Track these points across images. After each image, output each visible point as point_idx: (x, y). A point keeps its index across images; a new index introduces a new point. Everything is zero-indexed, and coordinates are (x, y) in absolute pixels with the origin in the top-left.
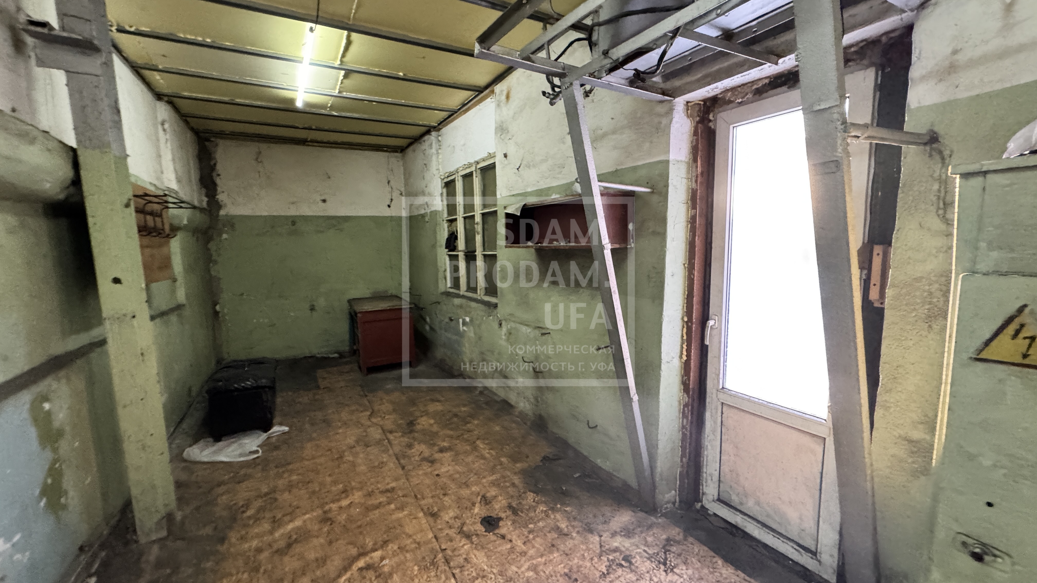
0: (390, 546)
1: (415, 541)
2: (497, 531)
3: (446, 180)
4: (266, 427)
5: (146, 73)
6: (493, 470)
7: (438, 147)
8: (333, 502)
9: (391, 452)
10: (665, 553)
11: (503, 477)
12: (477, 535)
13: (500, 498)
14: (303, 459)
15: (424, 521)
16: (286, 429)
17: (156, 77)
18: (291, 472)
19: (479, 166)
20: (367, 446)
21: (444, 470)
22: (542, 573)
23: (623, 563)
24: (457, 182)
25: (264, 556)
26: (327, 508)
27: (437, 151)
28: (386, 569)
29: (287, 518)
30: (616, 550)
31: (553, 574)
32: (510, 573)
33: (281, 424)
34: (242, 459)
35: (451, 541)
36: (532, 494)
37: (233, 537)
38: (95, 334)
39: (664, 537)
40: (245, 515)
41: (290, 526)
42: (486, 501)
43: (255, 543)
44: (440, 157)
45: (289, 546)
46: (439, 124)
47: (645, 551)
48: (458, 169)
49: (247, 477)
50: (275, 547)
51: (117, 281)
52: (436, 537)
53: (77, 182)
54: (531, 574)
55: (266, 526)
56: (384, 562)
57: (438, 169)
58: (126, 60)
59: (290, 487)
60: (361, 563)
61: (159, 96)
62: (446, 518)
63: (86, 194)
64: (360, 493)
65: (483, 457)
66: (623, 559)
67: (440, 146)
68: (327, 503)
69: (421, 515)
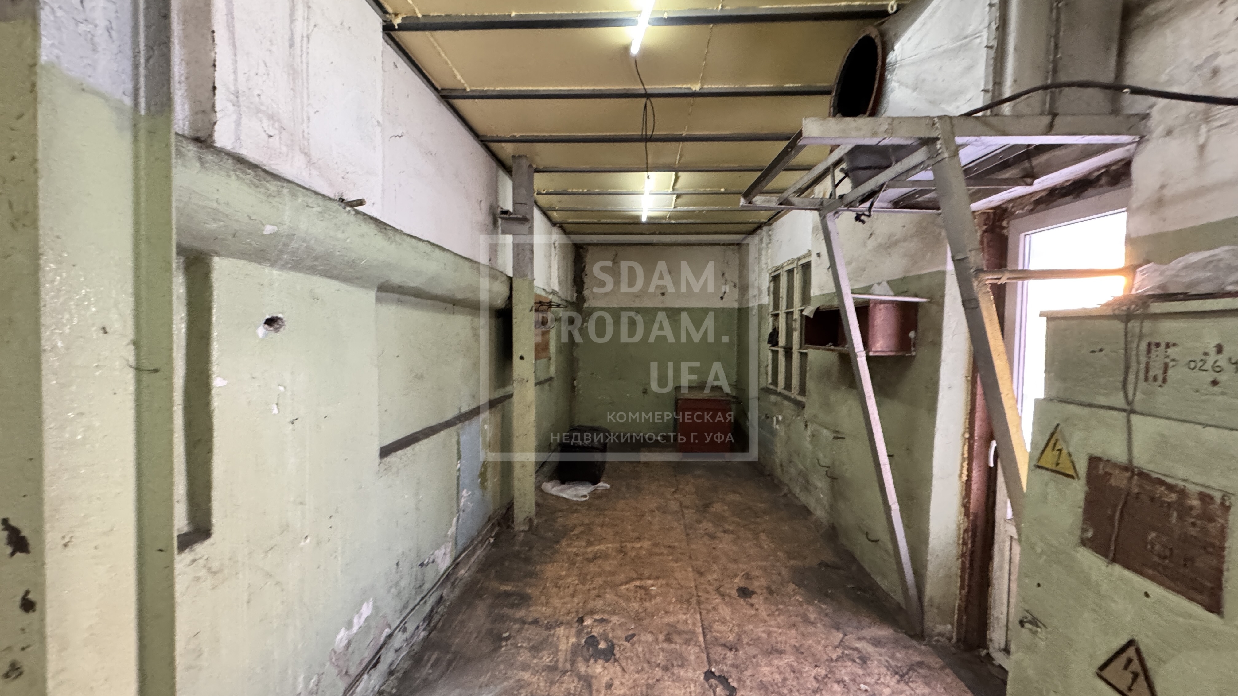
0: (660, 580)
1: (679, 584)
2: (749, 600)
3: (773, 275)
4: (595, 482)
5: (550, 213)
6: (765, 558)
7: (768, 241)
8: (630, 542)
9: (682, 522)
10: (909, 670)
11: (773, 566)
12: (730, 596)
13: (762, 579)
14: (615, 510)
15: (691, 575)
16: (608, 486)
17: (555, 215)
18: (605, 516)
19: (800, 263)
20: (664, 512)
21: (721, 546)
22: (773, 638)
23: (857, 660)
24: (781, 278)
25: (579, 558)
26: (624, 544)
27: (767, 245)
28: (653, 593)
29: (597, 543)
30: (856, 649)
31: (783, 642)
32: (746, 628)
33: (605, 482)
34: (575, 499)
35: (708, 592)
36: (794, 586)
37: (564, 543)
38: (508, 389)
39: (918, 659)
40: (573, 533)
41: (598, 547)
42: (748, 576)
43: (575, 550)
44: (770, 251)
45: (595, 558)
46: (769, 220)
47: (887, 661)
48: (783, 264)
49: (576, 511)
50: (587, 556)
51: (522, 358)
52: (696, 586)
53: (510, 297)
54: (764, 635)
55: (583, 544)
56: (653, 588)
57: (766, 264)
58: (539, 207)
59: (602, 525)
60: (638, 583)
61: (554, 224)
62: (710, 578)
63: (514, 305)
64: (650, 543)
65: (761, 547)
66: (859, 658)
67: (770, 240)
68: (624, 542)
69: (690, 569)
